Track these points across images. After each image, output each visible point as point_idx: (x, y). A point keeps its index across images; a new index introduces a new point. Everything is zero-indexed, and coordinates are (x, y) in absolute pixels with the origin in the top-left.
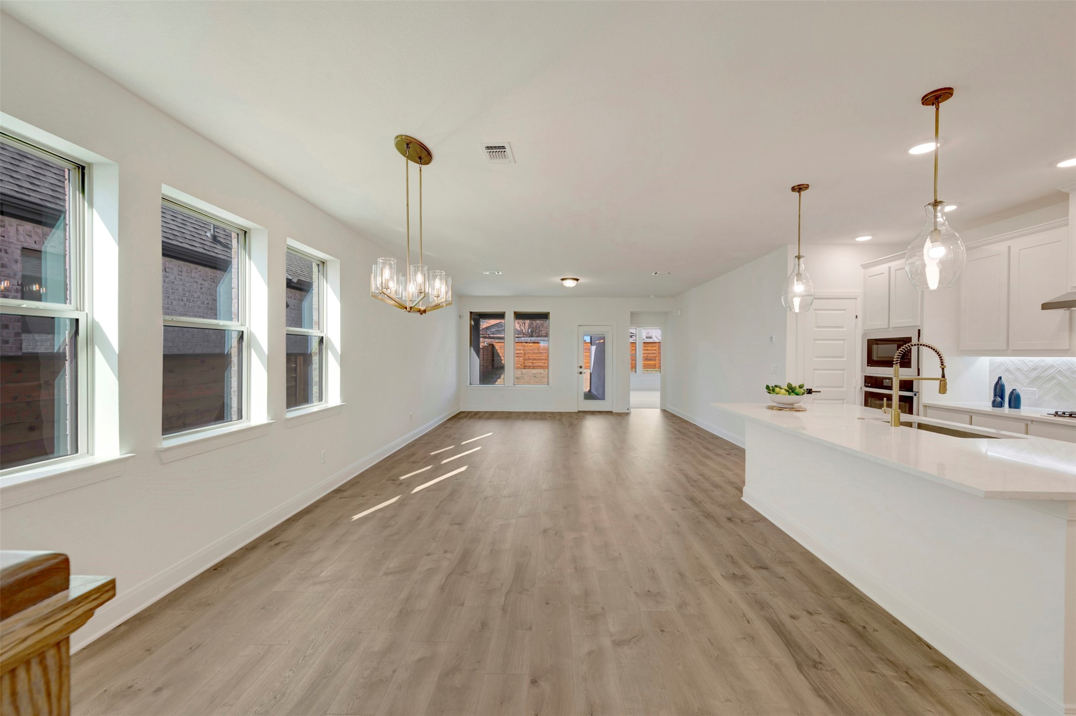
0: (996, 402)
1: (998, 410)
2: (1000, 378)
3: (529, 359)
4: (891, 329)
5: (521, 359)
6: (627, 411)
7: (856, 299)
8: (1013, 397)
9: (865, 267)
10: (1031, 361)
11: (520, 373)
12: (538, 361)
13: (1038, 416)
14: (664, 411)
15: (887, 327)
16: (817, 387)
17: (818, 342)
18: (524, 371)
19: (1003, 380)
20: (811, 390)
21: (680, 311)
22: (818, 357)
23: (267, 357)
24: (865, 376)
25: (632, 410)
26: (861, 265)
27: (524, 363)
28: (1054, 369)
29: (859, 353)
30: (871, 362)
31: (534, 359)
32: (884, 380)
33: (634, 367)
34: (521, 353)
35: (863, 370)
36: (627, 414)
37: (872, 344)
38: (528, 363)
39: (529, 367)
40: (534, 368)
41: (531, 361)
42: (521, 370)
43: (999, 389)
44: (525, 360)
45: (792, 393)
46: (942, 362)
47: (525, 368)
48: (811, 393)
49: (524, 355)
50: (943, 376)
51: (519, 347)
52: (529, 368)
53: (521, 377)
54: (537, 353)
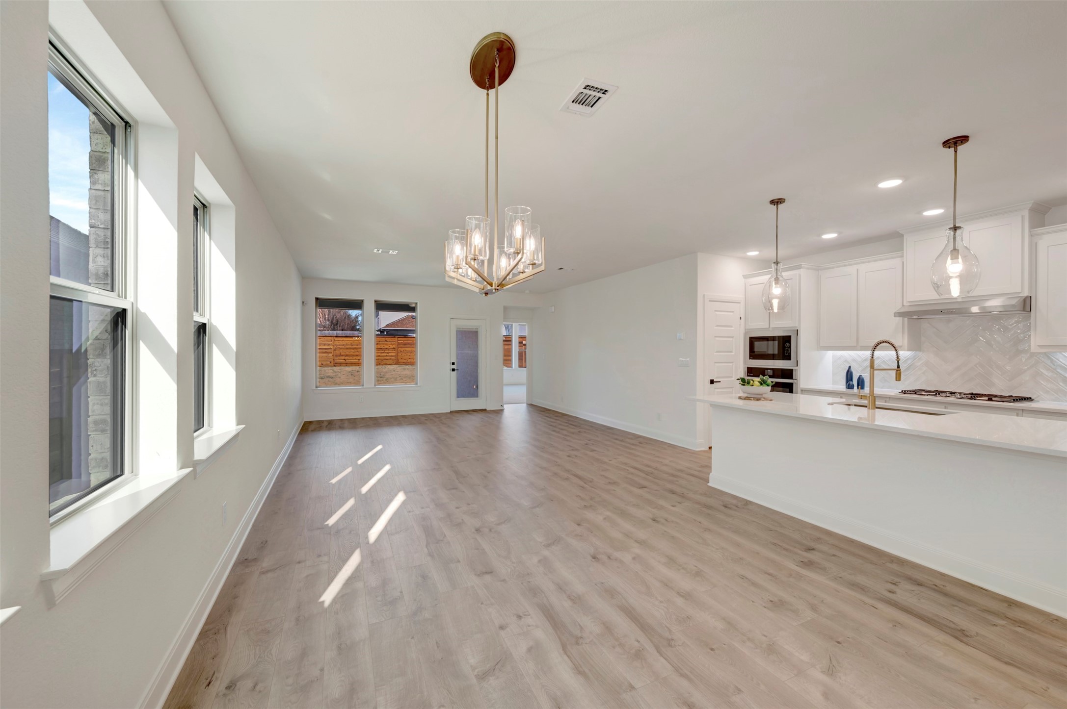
0: (850, 386)
1: (850, 391)
2: (850, 367)
3: (341, 355)
4: (771, 329)
5: (331, 355)
6: (501, 408)
7: (740, 303)
8: (860, 381)
9: (745, 277)
10: (863, 354)
11: (332, 371)
12: (351, 358)
13: (892, 394)
14: (531, 405)
15: (768, 327)
16: (717, 378)
17: (717, 339)
18: (336, 369)
19: (852, 369)
20: (713, 380)
21: (553, 307)
22: (717, 352)
23: (176, 357)
24: (748, 368)
25: (506, 406)
26: (743, 276)
27: (334, 360)
28: (880, 360)
29: (742, 349)
30: (753, 355)
31: (347, 355)
32: (766, 371)
33: (507, 361)
34: (330, 348)
35: (745, 362)
36: (502, 410)
37: (753, 341)
38: (340, 360)
39: (340, 364)
40: (347, 365)
41: (343, 358)
42: (330, 368)
43: (849, 376)
44: (335, 356)
45: (764, 385)
46: (898, 356)
47: (335, 366)
48: (713, 383)
49: (335, 350)
50: (898, 367)
52: (340, 366)
53: (335, 376)
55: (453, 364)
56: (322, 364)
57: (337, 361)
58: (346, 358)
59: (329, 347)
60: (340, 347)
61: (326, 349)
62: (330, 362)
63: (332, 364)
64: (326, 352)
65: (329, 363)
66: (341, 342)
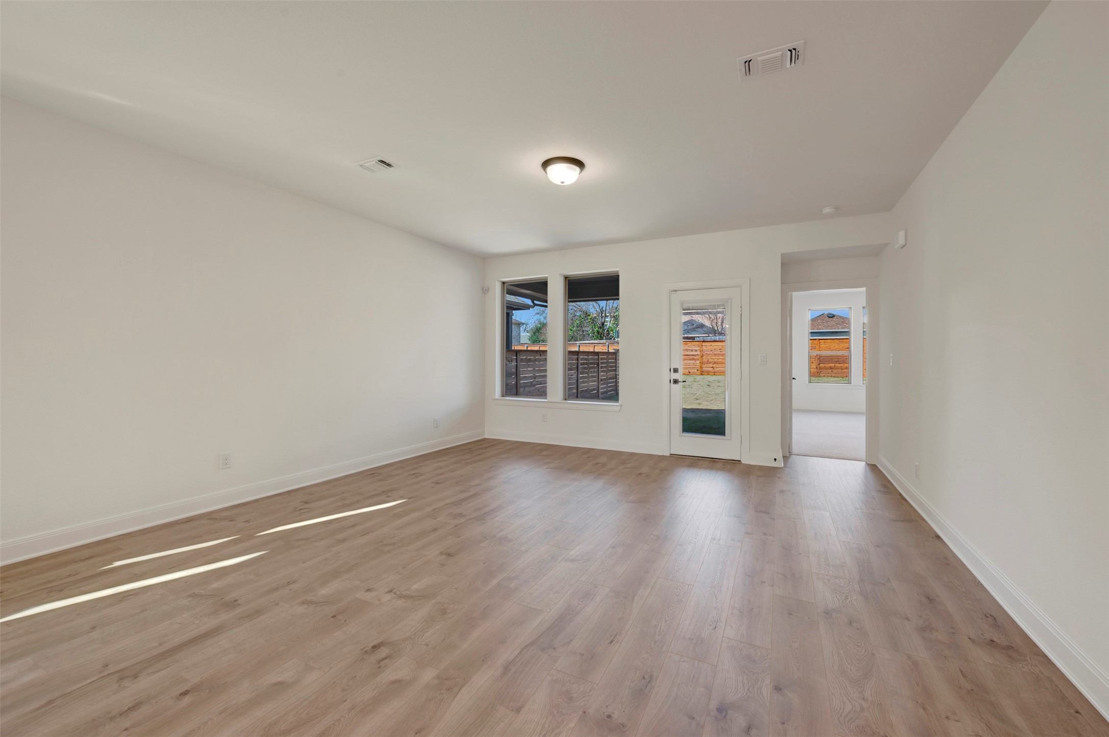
3: (708, 362)
5: (698, 362)
12: (720, 365)
18: (703, 378)
27: (701, 368)
31: (714, 363)
34: (697, 355)
38: (708, 368)
39: (708, 373)
40: (715, 374)
41: (711, 365)
44: (702, 363)
47: (702, 374)
49: (702, 357)
51: (694, 346)
52: (708, 374)
54: (719, 354)
55: (676, 371)
56: (689, 372)
57: (705, 369)
58: (714, 366)
59: (696, 353)
60: (708, 353)
61: (693, 355)
62: (698, 370)
63: (699, 372)
64: (693, 359)
65: (696, 371)
66: (709, 348)
